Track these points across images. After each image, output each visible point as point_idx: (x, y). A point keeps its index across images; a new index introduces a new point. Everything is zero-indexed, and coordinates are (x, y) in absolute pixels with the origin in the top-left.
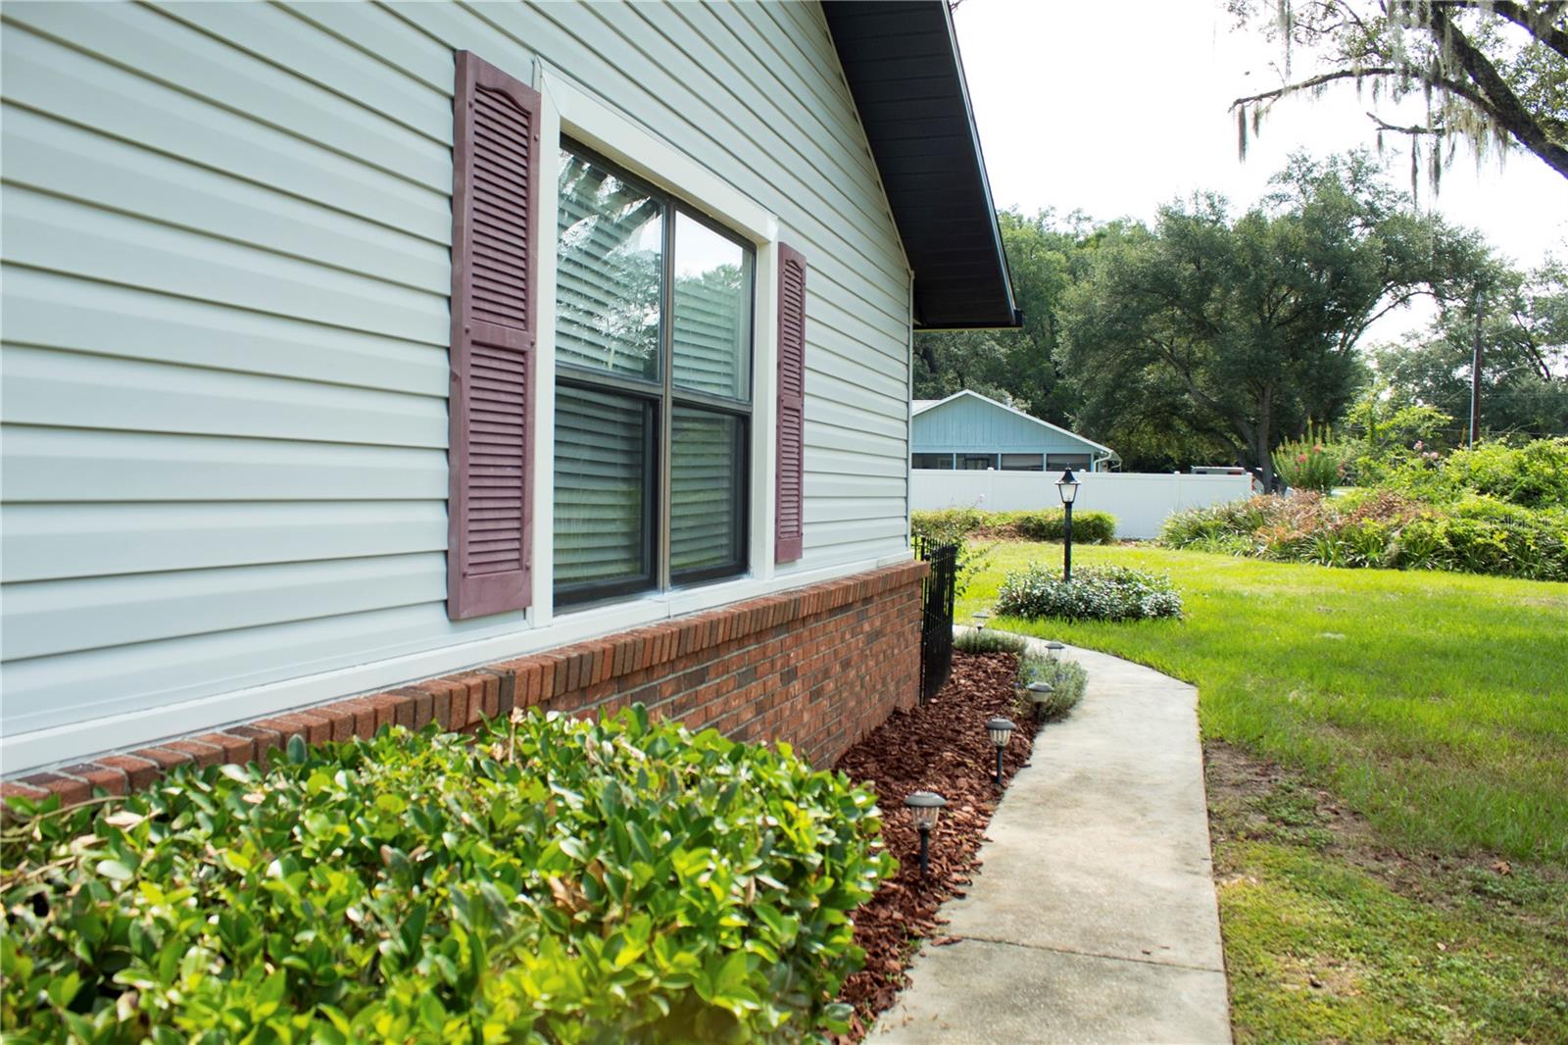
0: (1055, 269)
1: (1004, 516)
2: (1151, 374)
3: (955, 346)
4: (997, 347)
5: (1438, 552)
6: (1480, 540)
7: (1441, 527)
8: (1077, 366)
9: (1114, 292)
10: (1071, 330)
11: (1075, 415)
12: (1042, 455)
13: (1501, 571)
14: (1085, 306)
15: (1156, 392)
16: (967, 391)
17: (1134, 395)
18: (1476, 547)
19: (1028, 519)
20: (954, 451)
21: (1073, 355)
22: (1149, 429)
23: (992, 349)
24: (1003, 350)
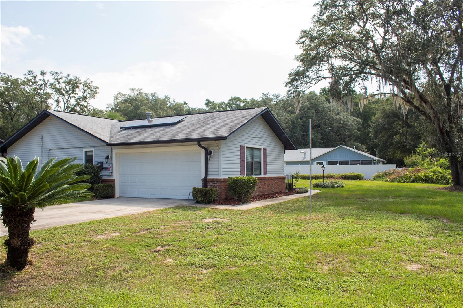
0: (374, 110)
1: (339, 175)
2: (397, 138)
3: (345, 132)
4: (357, 132)
5: (422, 180)
6: (430, 177)
7: (423, 174)
8: (376, 137)
9: (383, 117)
10: (374, 128)
11: (377, 149)
12: (360, 161)
13: (435, 183)
14: (377, 121)
15: (397, 143)
16: (341, 146)
17: (392, 144)
18: (429, 178)
19: (343, 175)
20: (338, 160)
21: (374, 134)
22: (399, 152)
23: (355, 132)
24: (359, 132)
